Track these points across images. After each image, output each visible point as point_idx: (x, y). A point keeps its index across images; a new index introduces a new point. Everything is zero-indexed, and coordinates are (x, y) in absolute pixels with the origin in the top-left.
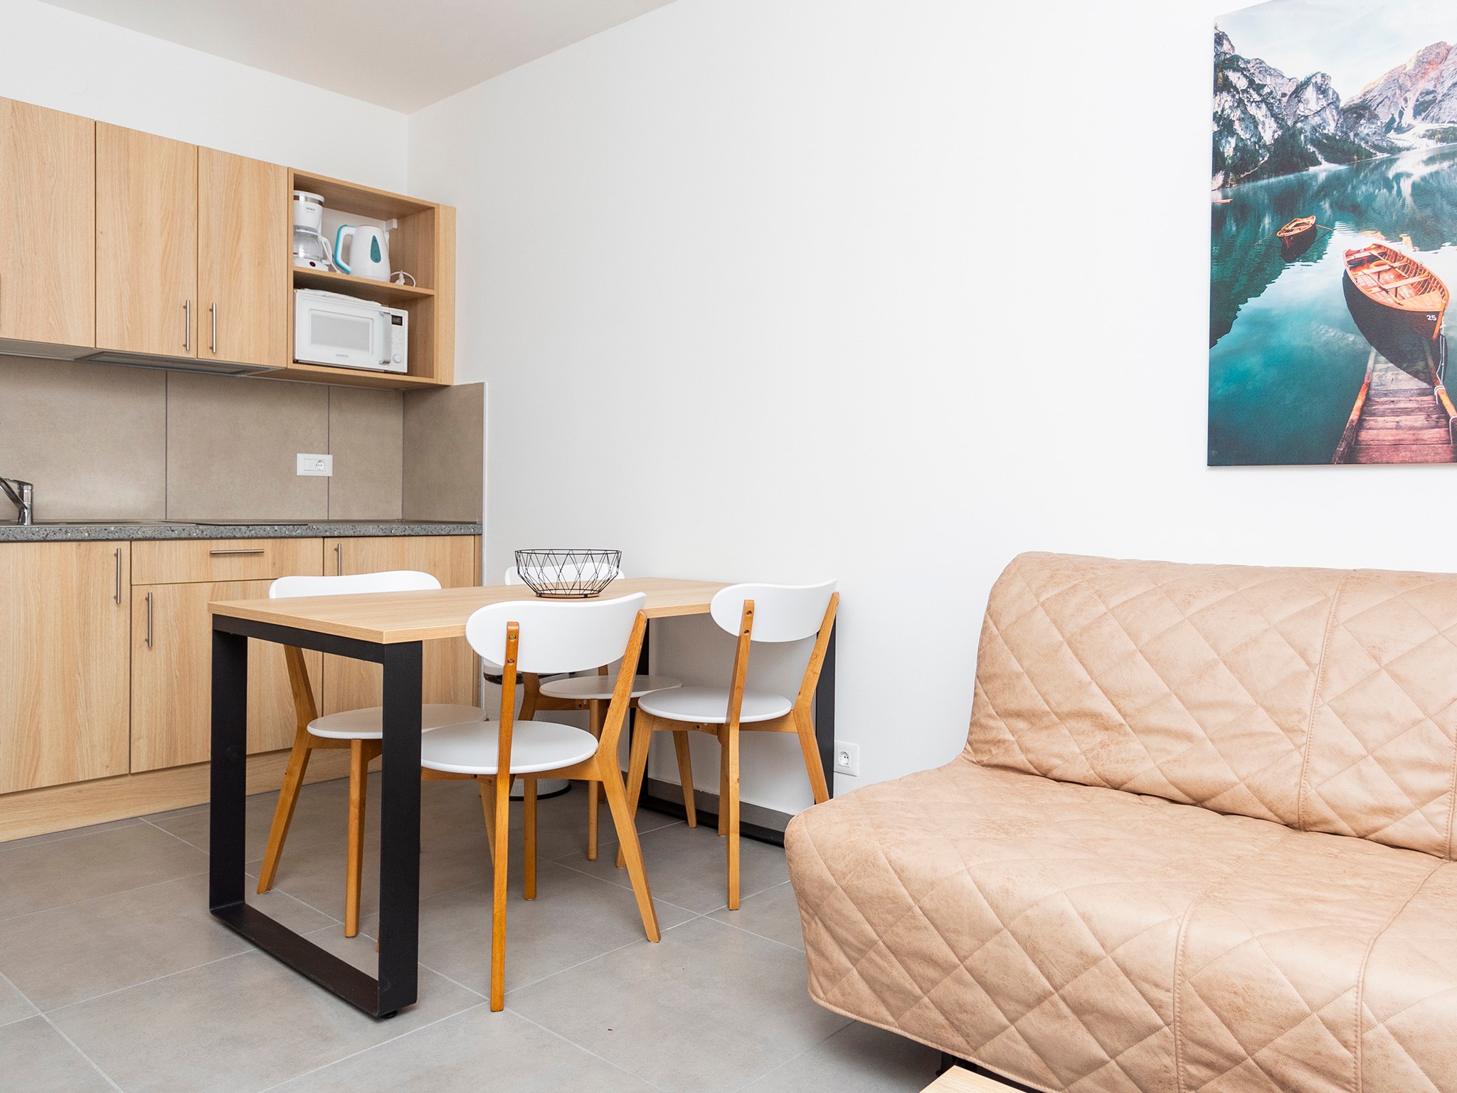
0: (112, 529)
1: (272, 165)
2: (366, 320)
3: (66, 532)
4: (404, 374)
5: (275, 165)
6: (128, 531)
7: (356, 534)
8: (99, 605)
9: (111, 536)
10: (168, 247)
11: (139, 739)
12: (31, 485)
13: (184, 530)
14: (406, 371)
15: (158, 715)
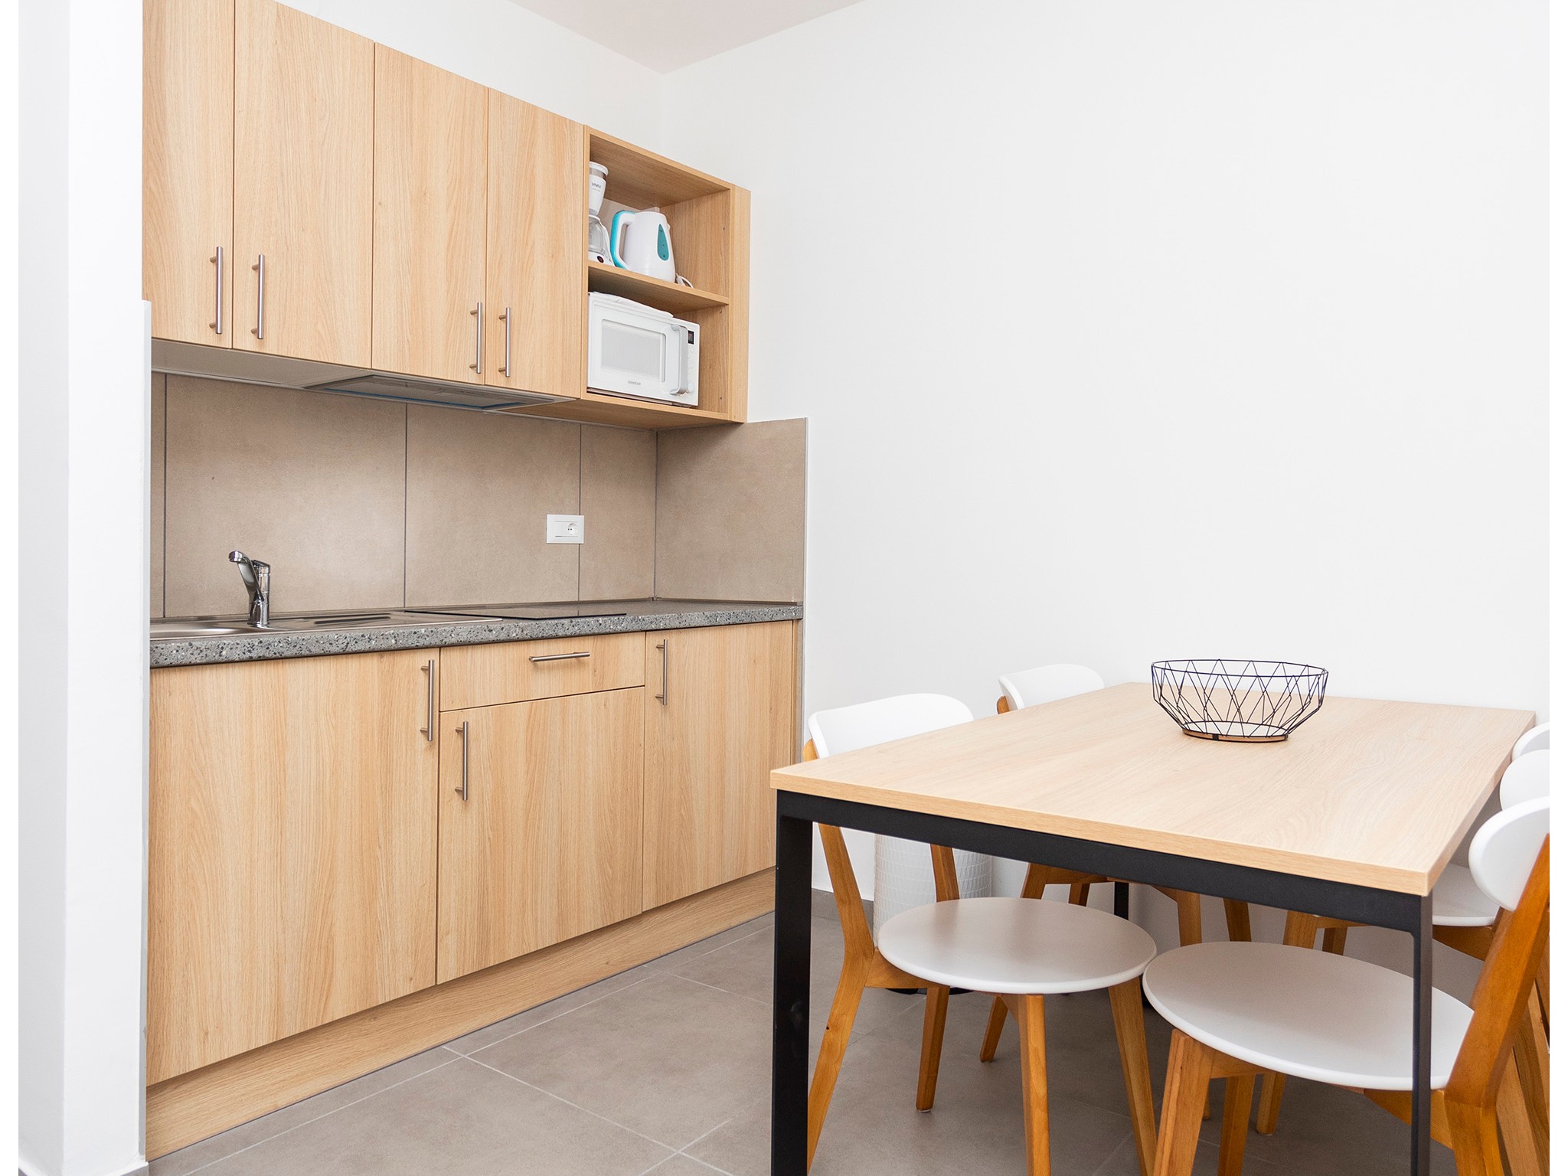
0: (423, 630)
1: (568, 121)
2: (656, 335)
3: (370, 639)
4: (693, 407)
5: (570, 120)
6: (441, 634)
7: (682, 626)
8: (403, 743)
9: (422, 642)
10: (455, 228)
11: (447, 933)
12: (269, 566)
13: (502, 629)
14: (697, 405)
15: (469, 897)
